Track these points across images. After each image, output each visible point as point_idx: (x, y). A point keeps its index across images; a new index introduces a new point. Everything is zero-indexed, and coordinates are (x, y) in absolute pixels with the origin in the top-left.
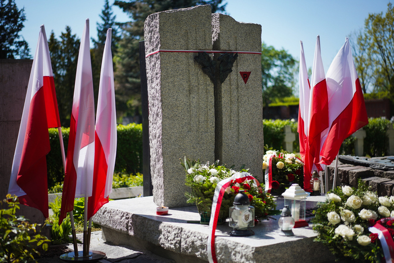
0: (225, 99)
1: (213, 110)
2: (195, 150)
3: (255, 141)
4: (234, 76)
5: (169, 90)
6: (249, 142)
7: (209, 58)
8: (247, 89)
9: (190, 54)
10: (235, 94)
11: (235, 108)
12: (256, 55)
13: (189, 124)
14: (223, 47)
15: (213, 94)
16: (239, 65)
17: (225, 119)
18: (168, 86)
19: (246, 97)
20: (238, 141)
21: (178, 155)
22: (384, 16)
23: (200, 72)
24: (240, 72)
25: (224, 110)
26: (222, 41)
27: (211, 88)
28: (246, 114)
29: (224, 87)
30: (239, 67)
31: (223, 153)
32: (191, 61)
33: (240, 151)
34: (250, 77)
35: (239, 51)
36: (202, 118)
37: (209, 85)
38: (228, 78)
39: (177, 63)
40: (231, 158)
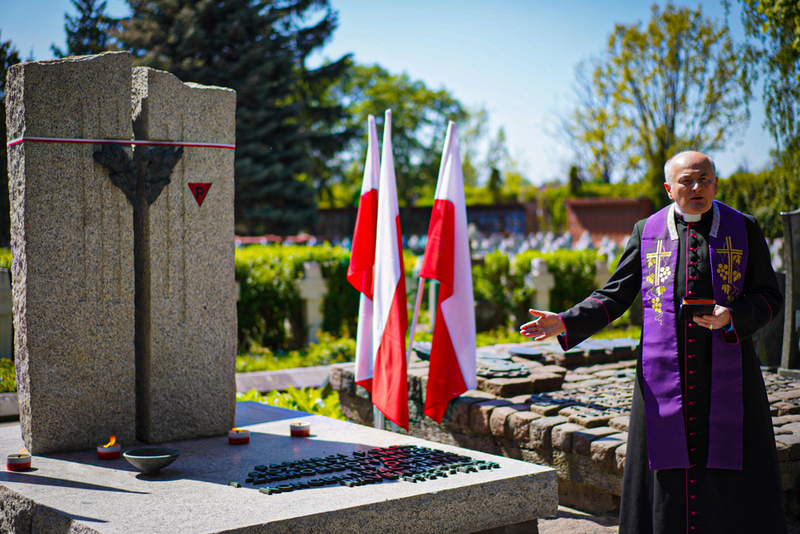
0: (155, 238)
1: (131, 258)
2: (94, 338)
3: (219, 320)
4: (176, 191)
5: (42, 216)
6: (207, 322)
7: (124, 155)
8: (203, 217)
9: (87, 147)
10: (177, 226)
11: (176, 254)
12: (223, 150)
13: (83, 285)
14: (154, 132)
15: (131, 225)
16: (187, 169)
17: (156, 277)
18: (41, 209)
19: (201, 233)
20: (184, 320)
21: (59, 348)
22: (644, 29)
23: (106, 182)
24: (190, 184)
25: (153, 257)
26: (151, 122)
27: (128, 214)
28: (200, 266)
29: (155, 212)
30: (187, 173)
31: (153, 343)
32: (89, 161)
33: (187, 340)
34: (210, 192)
35: (187, 141)
36: (109, 275)
37: (123, 209)
38: (162, 196)
39: (60, 165)
40: (170, 355)
